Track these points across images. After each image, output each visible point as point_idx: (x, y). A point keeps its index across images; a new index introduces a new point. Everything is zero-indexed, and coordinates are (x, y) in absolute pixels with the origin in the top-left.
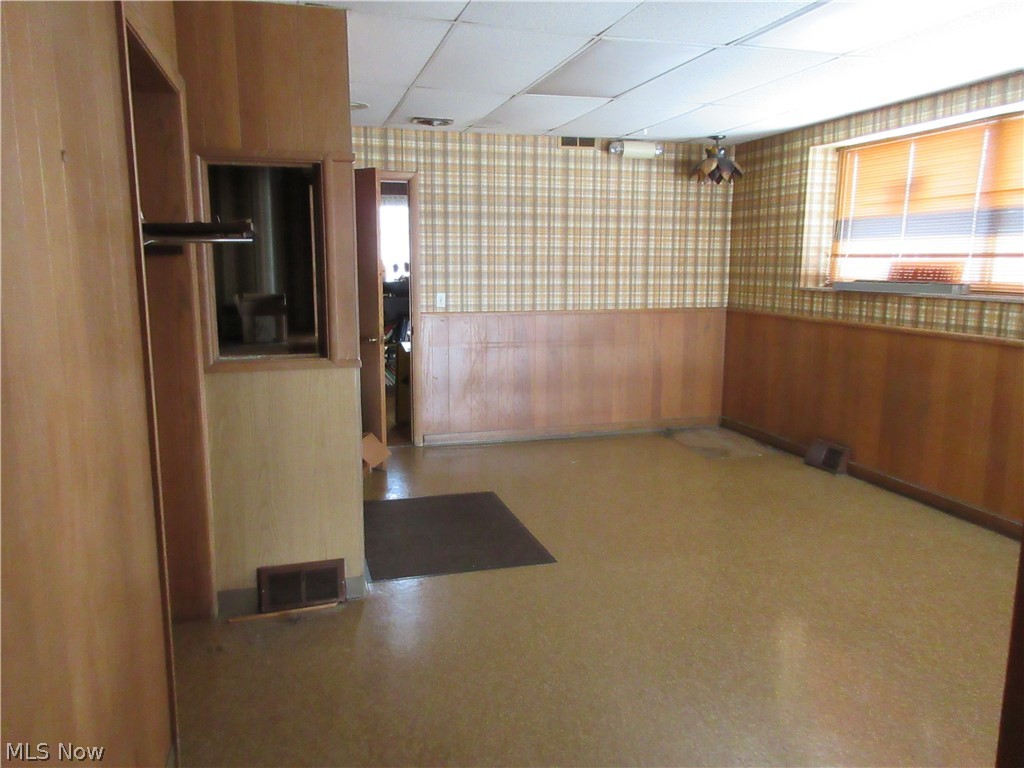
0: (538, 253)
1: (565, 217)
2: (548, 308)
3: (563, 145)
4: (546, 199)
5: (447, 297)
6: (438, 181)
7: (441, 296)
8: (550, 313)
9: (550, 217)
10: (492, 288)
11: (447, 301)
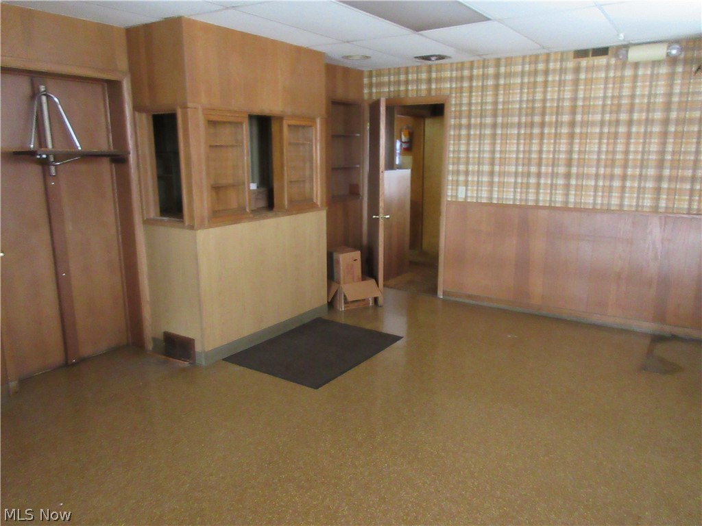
0: (544, 156)
1: (572, 124)
2: (550, 204)
3: (575, 57)
4: (555, 109)
5: (467, 190)
6: (465, 101)
7: (462, 190)
8: (552, 208)
9: (558, 124)
10: (501, 184)
11: (466, 193)
